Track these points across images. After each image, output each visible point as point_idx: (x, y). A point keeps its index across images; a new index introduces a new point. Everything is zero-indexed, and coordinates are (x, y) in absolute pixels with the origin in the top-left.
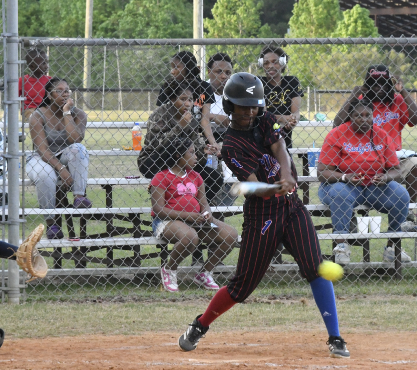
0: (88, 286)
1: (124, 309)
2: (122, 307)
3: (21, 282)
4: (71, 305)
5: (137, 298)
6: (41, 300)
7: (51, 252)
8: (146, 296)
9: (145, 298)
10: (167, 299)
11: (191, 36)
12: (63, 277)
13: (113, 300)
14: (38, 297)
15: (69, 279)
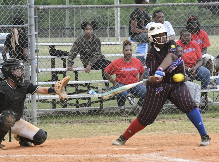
0: (67, 116)
1: (84, 126)
2: (83, 125)
3: (37, 115)
4: (60, 125)
5: (89, 121)
6: (46, 123)
7: (50, 101)
8: (94, 120)
9: (93, 121)
10: (103, 121)
11: (114, 4)
12: (56, 112)
13: (79, 122)
14: (45, 121)
15: (59, 113)
